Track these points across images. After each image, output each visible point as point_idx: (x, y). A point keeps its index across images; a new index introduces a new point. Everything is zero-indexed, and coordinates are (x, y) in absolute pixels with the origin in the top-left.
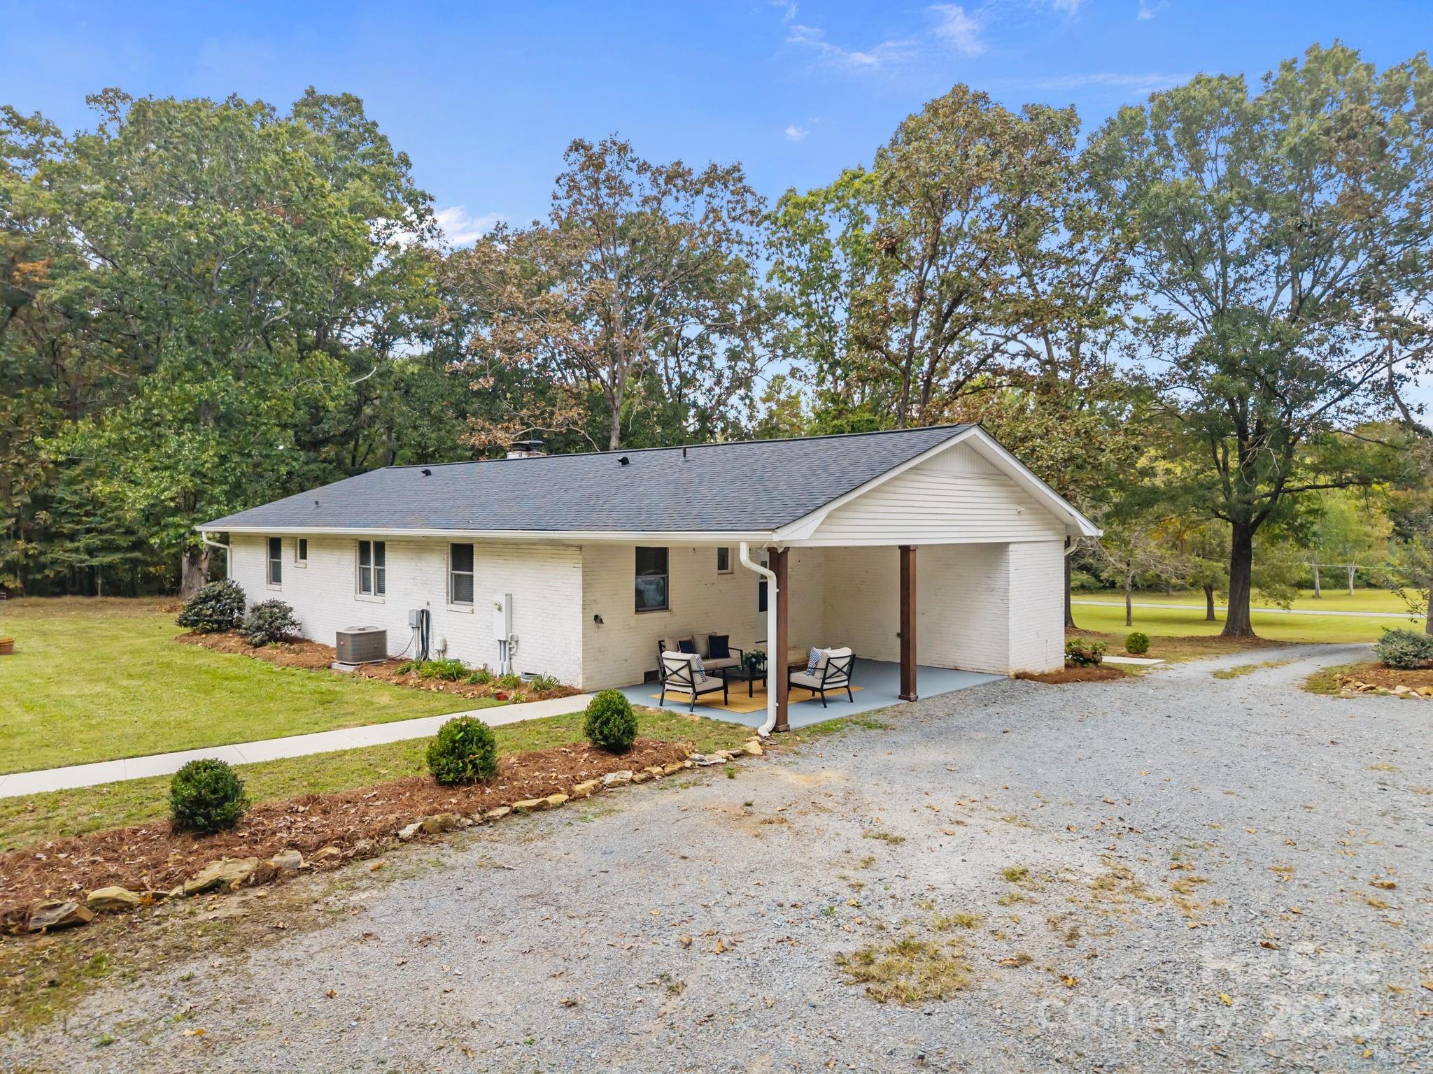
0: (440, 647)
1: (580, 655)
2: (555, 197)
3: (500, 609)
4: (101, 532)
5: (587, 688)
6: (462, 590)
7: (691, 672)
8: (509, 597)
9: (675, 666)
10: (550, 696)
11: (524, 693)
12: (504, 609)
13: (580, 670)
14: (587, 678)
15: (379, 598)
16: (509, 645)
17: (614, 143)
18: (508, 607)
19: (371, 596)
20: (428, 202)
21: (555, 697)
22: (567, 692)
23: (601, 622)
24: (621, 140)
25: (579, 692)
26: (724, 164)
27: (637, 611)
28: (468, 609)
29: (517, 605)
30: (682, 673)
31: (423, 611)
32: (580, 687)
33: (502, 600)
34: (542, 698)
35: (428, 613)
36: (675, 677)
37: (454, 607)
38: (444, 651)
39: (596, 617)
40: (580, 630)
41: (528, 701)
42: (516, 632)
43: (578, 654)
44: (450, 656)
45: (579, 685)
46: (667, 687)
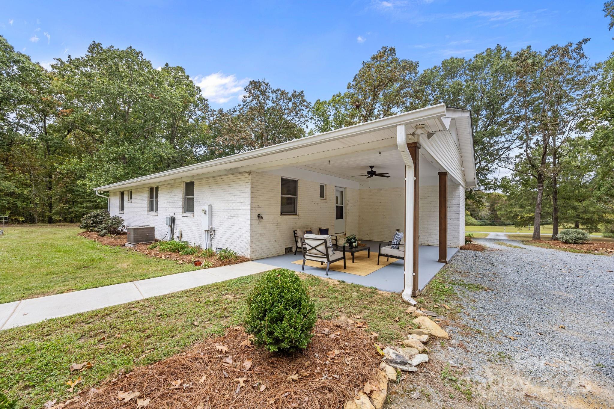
0: (178, 235)
1: (249, 238)
2: (245, 97)
3: (205, 213)
4: (92, 202)
5: (253, 257)
6: (189, 206)
7: (327, 248)
8: (211, 207)
9: (314, 243)
10: (229, 263)
11: (212, 261)
12: (207, 213)
13: (249, 247)
14: (253, 252)
15: (156, 214)
16: (210, 233)
17: (264, 83)
18: (210, 212)
19: (153, 213)
20: (206, 102)
21: (232, 264)
22: (241, 260)
23: (262, 218)
24: (266, 82)
25: (248, 260)
26: (298, 91)
27: (281, 214)
28: (191, 215)
29: (215, 210)
30: (319, 248)
31: (171, 218)
32: (249, 257)
33: (206, 208)
34: (224, 264)
35: (174, 218)
36: (314, 251)
37: (185, 215)
38: (181, 237)
39: (259, 215)
40: (249, 223)
41: (214, 266)
42: (214, 225)
43: (247, 236)
44: (184, 239)
45: (248, 255)
46: (307, 257)
